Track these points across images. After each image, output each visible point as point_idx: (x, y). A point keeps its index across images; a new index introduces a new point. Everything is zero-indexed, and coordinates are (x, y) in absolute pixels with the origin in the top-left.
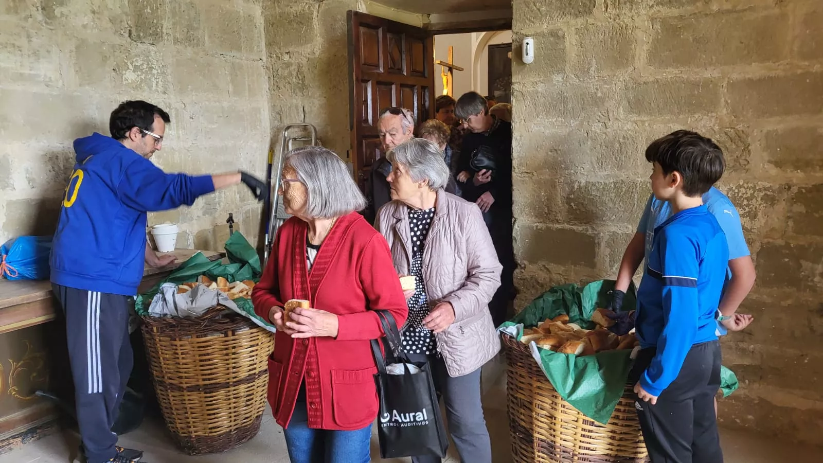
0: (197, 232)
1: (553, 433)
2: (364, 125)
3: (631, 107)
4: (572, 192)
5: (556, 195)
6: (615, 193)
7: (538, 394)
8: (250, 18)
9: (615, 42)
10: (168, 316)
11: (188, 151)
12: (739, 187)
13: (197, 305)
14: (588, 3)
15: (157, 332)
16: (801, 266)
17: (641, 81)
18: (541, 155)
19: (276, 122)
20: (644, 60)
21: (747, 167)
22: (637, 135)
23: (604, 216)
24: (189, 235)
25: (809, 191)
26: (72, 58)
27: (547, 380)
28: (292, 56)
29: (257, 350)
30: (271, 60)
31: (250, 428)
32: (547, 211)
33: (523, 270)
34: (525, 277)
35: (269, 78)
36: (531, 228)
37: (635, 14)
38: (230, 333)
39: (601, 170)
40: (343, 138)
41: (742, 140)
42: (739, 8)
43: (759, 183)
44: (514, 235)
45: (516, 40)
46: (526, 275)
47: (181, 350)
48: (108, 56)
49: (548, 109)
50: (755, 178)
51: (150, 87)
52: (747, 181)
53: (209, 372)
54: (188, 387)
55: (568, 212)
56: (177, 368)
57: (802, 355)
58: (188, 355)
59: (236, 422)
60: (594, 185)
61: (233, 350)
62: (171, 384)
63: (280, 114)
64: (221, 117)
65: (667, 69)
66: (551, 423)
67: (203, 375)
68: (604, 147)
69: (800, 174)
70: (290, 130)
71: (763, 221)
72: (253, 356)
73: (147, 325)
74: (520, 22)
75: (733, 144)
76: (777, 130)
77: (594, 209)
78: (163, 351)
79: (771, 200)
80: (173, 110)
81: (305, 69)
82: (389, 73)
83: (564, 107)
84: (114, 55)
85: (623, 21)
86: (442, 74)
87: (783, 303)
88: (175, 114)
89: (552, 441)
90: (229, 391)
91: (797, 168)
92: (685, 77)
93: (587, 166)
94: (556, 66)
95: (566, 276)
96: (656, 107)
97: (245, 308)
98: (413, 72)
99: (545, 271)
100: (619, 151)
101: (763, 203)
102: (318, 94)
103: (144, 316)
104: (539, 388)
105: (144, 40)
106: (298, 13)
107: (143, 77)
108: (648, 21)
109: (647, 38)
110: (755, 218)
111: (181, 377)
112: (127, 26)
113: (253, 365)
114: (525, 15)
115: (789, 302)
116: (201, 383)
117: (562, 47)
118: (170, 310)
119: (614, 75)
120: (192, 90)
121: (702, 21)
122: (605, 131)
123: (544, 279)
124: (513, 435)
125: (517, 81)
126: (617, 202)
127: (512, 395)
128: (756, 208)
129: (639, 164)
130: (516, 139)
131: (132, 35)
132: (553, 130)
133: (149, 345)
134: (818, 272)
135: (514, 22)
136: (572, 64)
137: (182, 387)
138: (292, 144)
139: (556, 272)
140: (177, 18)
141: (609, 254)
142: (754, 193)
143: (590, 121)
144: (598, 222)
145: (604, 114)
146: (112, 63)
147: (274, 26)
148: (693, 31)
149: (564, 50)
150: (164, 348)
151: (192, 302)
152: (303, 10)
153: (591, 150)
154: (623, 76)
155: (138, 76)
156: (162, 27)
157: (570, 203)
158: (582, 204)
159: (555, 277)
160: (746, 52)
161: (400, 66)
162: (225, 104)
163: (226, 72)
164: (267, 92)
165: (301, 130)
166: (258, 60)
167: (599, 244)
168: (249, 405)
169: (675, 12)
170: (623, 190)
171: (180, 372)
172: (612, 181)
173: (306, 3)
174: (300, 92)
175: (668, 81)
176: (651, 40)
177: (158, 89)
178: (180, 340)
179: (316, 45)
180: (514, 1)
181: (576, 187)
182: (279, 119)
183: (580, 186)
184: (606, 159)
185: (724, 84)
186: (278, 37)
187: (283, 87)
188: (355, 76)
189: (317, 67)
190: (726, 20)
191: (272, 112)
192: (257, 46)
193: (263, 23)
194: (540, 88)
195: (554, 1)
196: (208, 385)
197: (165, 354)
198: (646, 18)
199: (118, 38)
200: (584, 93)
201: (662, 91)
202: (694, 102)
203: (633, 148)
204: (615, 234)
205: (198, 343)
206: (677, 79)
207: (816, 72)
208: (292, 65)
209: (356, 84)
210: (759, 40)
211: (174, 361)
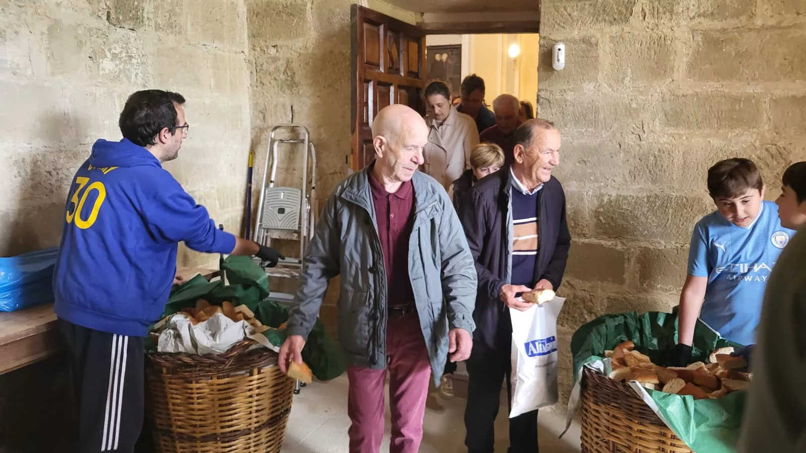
2: (364, 128)
3: (668, 120)
4: (601, 205)
5: (583, 208)
6: (648, 207)
8: (233, 7)
9: (653, 52)
10: (184, 354)
14: (624, 11)
15: (168, 372)
17: (679, 93)
18: (569, 166)
19: (258, 121)
20: (683, 71)
22: (673, 148)
23: (635, 231)
26: (44, 42)
28: (279, 49)
30: (255, 54)
32: (573, 224)
35: (251, 72)
37: (674, 24)
38: (256, 371)
39: (634, 183)
40: (340, 140)
41: (784, 157)
42: (782, 25)
45: (544, 45)
47: (198, 393)
48: (84, 41)
49: (577, 119)
51: (129, 79)
53: (228, 418)
54: (203, 437)
55: (596, 225)
56: (190, 415)
58: (205, 400)
60: (625, 198)
61: (257, 391)
62: (181, 433)
63: (262, 113)
64: (202, 114)
65: (707, 82)
67: (221, 422)
68: (637, 159)
70: (278, 130)
73: (155, 365)
74: (549, 27)
75: (774, 161)
77: (624, 223)
78: (174, 396)
81: (295, 65)
82: (389, 73)
83: (595, 117)
84: (91, 40)
85: (662, 31)
90: (250, 439)
92: (727, 91)
93: (619, 179)
94: (588, 74)
95: (592, 292)
96: (695, 120)
98: (410, 73)
99: (569, 286)
100: (654, 164)
102: (310, 92)
105: (123, 25)
106: (288, 4)
107: (121, 67)
108: (688, 32)
109: (687, 49)
111: (195, 426)
112: (105, 7)
114: (554, 20)
116: (219, 431)
117: (594, 54)
118: (185, 347)
119: (651, 86)
120: (173, 84)
121: (746, 36)
122: (639, 143)
123: (568, 295)
125: (544, 88)
126: (650, 217)
129: (674, 179)
131: (111, 18)
132: (582, 141)
135: (541, 27)
136: (605, 73)
137: (195, 438)
138: (278, 145)
140: (159, 1)
143: (624, 132)
144: (629, 237)
145: (638, 126)
146: (87, 50)
147: (259, 16)
148: (736, 46)
149: (597, 57)
150: (175, 392)
151: (213, 336)
152: (296, 1)
153: (624, 162)
154: (661, 87)
155: (116, 65)
156: (143, 10)
157: (599, 217)
158: (612, 218)
159: (580, 293)
160: (789, 69)
161: (398, 67)
162: (207, 101)
163: (209, 65)
164: (248, 88)
165: (289, 131)
166: (240, 53)
167: (629, 260)
169: (718, 24)
170: (658, 205)
171: (194, 420)
172: (645, 194)
174: (288, 89)
175: (708, 95)
176: (691, 53)
177: (138, 81)
178: (197, 382)
179: (309, 39)
180: (542, 3)
181: (606, 199)
182: (262, 118)
183: (609, 199)
184: (640, 172)
185: (767, 100)
186: (263, 29)
187: (267, 83)
188: (359, 75)
189: (310, 64)
190: (770, 35)
191: (253, 110)
192: (240, 37)
193: (246, 12)
194: (570, 96)
195: (587, 7)
196: (226, 433)
197: (176, 397)
198: (685, 29)
199: (95, 21)
200: (618, 103)
201: (701, 104)
202: (735, 117)
203: (669, 161)
204: (646, 250)
205: (218, 385)
206: (718, 92)
208: (279, 60)
209: (359, 84)
210: (804, 57)
211: (187, 407)
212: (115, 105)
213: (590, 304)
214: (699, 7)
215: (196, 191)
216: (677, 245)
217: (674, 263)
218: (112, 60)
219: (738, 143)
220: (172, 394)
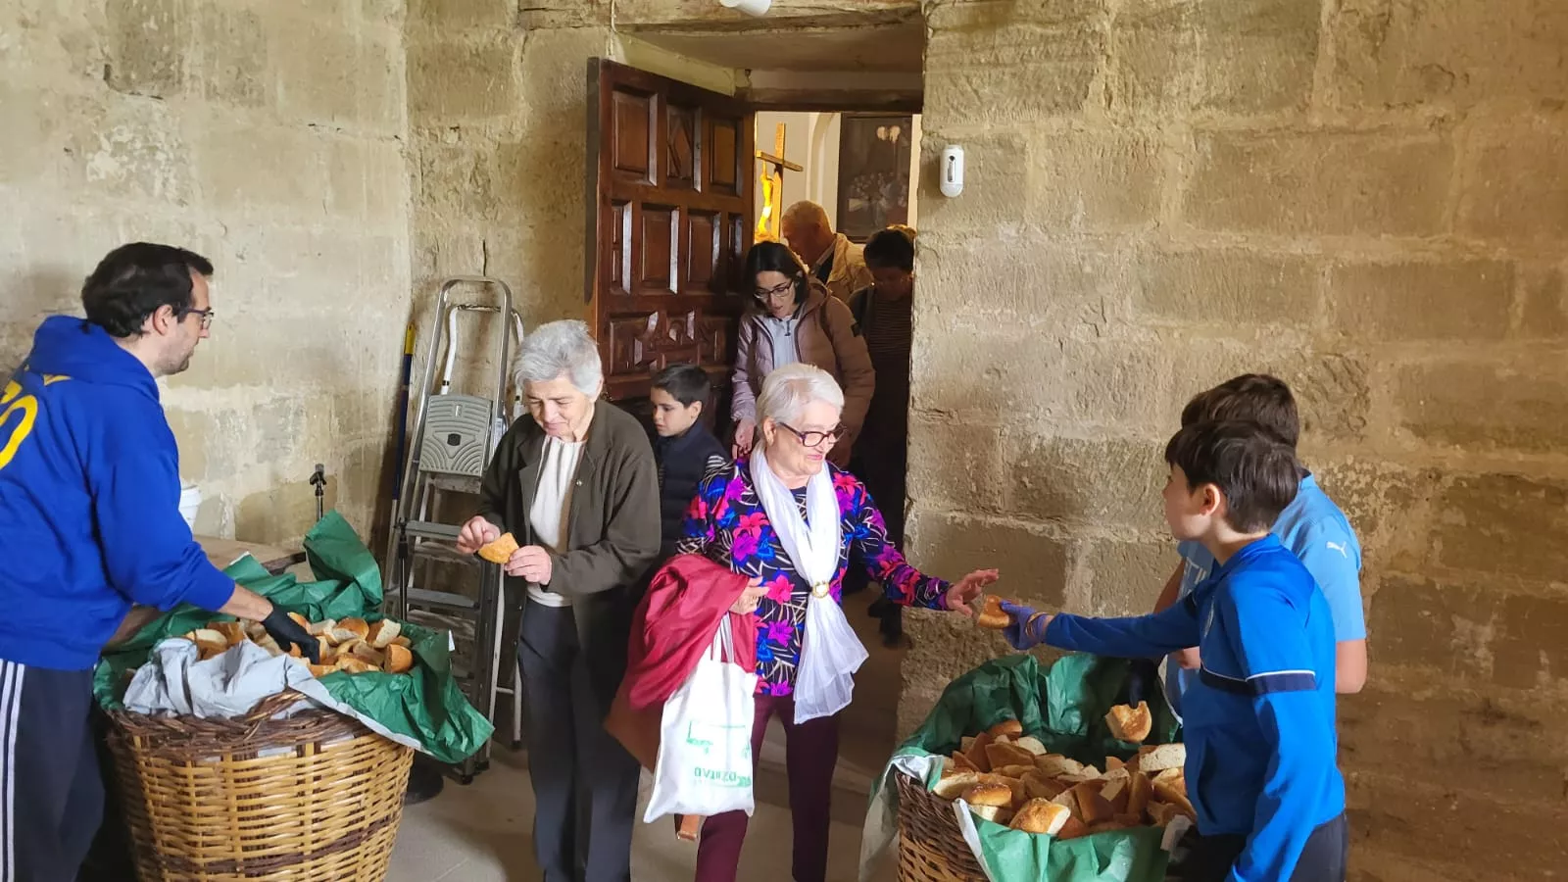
0: (243, 497)
2: (612, 291)
3: (1148, 300)
4: (1025, 456)
5: (994, 459)
6: (1109, 463)
8: (378, 52)
9: (1123, 170)
10: (170, 714)
11: (230, 326)
12: (1345, 468)
13: (238, 693)
14: (1074, 89)
15: (144, 744)
16: (1453, 626)
17: (1169, 249)
18: (969, 379)
19: (425, 268)
20: (1176, 208)
21: (1362, 432)
22: (1156, 354)
23: (1085, 508)
24: (224, 504)
25: (1475, 485)
28: (463, 135)
29: (367, 780)
30: (419, 141)
32: (974, 489)
34: (924, 617)
35: (413, 176)
36: (942, 520)
37: (1162, 117)
38: (310, 748)
39: (1084, 417)
41: (1356, 379)
42: (1362, 126)
44: (907, 531)
45: (929, 147)
47: (197, 785)
48: (54, 120)
49: (985, 290)
50: (1376, 454)
51: (149, 190)
52: (1360, 458)
53: (259, 832)
54: (210, 864)
55: (1016, 492)
56: (185, 823)
57: (1447, 796)
58: (213, 798)
60: (1068, 444)
61: (316, 785)
62: (172, 856)
63: (432, 253)
64: (305, 255)
65: (1220, 230)
67: (244, 838)
68: (1092, 372)
69: (1459, 452)
70: (453, 289)
71: (1387, 537)
72: (360, 793)
73: (120, 730)
74: (939, 113)
75: (1338, 386)
76: (1420, 365)
77: (1066, 491)
78: (157, 787)
79: (1402, 498)
80: (199, 239)
81: (490, 166)
82: (668, 186)
83: (1018, 288)
84: (69, 117)
85: (1141, 131)
86: (762, 176)
87: (1416, 696)
88: (204, 248)
90: (302, 871)
91: (1454, 441)
92: (1255, 249)
93: (1058, 407)
94: (1006, 207)
96: (1196, 302)
97: (346, 695)
98: (713, 184)
100: (1121, 381)
101: (1388, 502)
102: (517, 219)
103: (114, 711)
105: (139, 89)
106: (481, 49)
107: (133, 167)
108: (1188, 134)
109: (1185, 167)
110: (1372, 530)
111: (195, 844)
112: (100, 56)
113: (358, 811)
114: (948, 99)
115: (1428, 693)
116: (240, 855)
117: (1018, 169)
118: (173, 700)
119: (1118, 235)
120: (243, 198)
121: (1292, 146)
122: (1096, 341)
125: (928, 228)
126: (1112, 482)
128: (1375, 511)
129: (1157, 411)
131: (113, 76)
132: (994, 332)
133: (124, 770)
134: (1482, 640)
135: (926, 110)
136: (1037, 204)
137: (195, 865)
138: (458, 315)
140: (216, 44)
141: (1092, 582)
142: (1372, 482)
143: (1069, 319)
144: (1074, 517)
145: (1095, 308)
146: (62, 135)
147: (428, 70)
148: (1274, 162)
149: (1023, 175)
150: (156, 780)
151: (226, 682)
152: (493, 44)
153: (1068, 376)
154: (1137, 237)
155: (122, 165)
156: (181, 61)
157: (1021, 477)
158: (1045, 480)
160: (1370, 212)
161: (690, 174)
162: (317, 230)
163: (322, 162)
164: (407, 205)
165: (479, 289)
166: (391, 139)
167: (1074, 561)
169: (1241, 121)
170: (1124, 458)
171: (192, 833)
172: (1105, 439)
173: (499, 31)
174: (478, 210)
175: (1220, 254)
176: (1192, 173)
177: (168, 195)
178: (195, 765)
179: (516, 117)
180: (928, 68)
181: (1034, 446)
182: (431, 264)
183: (1041, 445)
184: (1095, 395)
185: (1327, 270)
186: (435, 95)
187: (442, 199)
188: (601, 190)
189: (517, 164)
190: (1337, 147)
191: (416, 247)
192: (390, 110)
193: (404, 61)
194: (972, 247)
195: (1006, 78)
196: (254, 859)
197: (159, 794)
198: (1183, 128)
199: (78, 82)
200: (1059, 264)
201: (1208, 273)
202: (1268, 299)
203: (1148, 378)
204: (1105, 543)
205: (235, 771)
206: (1238, 251)
207: (1499, 262)
208: (463, 154)
209: (601, 208)
210: (1397, 190)
211: (179, 809)
214: (1208, 88)
215: (288, 399)
216: (1161, 537)
217: (1154, 571)
218: (113, 155)
219: (1273, 350)
220: (153, 784)
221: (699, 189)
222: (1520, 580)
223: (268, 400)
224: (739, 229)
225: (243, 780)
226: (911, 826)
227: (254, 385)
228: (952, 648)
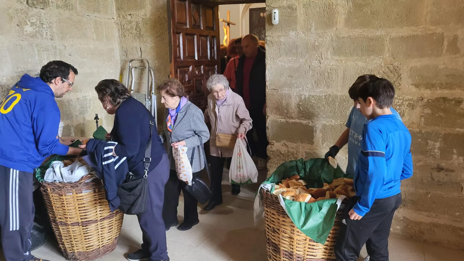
0: (76, 125)
1: (292, 247)
2: (178, 59)
3: (335, 52)
4: (301, 101)
5: (291, 102)
6: (325, 102)
7: (283, 225)
9: (326, 13)
10: (57, 182)
13: (75, 175)
15: (51, 191)
16: (428, 143)
17: (340, 36)
18: (283, 79)
19: (124, 57)
20: (342, 23)
21: (399, 87)
22: (338, 68)
23: (319, 115)
24: (71, 127)
25: (433, 101)
27: (288, 217)
28: (132, 17)
30: (120, 19)
31: (111, 245)
32: (286, 112)
33: (272, 146)
34: (273, 150)
35: (119, 30)
36: (277, 122)
38: (97, 190)
39: (317, 88)
40: (165, 67)
41: (397, 71)
43: (406, 96)
45: (268, 10)
46: (274, 148)
47: (66, 201)
48: (13, 17)
49: (287, 52)
50: (404, 94)
51: (42, 36)
52: (399, 95)
53: (85, 214)
54: (72, 224)
55: (298, 112)
56: (64, 212)
57: (427, 193)
58: (71, 205)
59: (103, 243)
60: (313, 97)
62: (61, 222)
63: (126, 52)
64: (89, 54)
65: (355, 29)
66: (291, 241)
67: (81, 216)
68: (319, 75)
69: (428, 92)
70: (132, 62)
71: (408, 118)
73: (44, 187)
75: (392, 74)
76: (416, 66)
77: (312, 110)
78: (55, 202)
79: (412, 106)
80: (58, 50)
81: (141, 25)
82: (193, 28)
83: (296, 51)
84: (17, 15)
85: (331, 1)
86: (224, 27)
87: (417, 164)
88: (59, 52)
89: (291, 252)
90: (97, 225)
91: (427, 88)
92: (366, 34)
93: (309, 86)
94: (292, 27)
95: (297, 149)
96: (349, 52)
98: (207, 28)
99: (285, 146)
100: (328, 77)
101: (408, 108)
102: (149, 40)
103: (42, 182)
104: (283, 221)
105: (37, 6)
107: (37, 30)
108: (345, 1)
109: (344, 11)
111: (67, 218)
115: (421, 163)
116: (80, 221)
117: (295, 15)
118: (58, 178)
119: (325, 33)
120: (69, 38)
122: (320, 65)
123: (285, 151)
124: (268, 247)
125: (269, 35)
126: (326, 107)
127: (268, 225)
128: (404, 111)
129: (339, 85)
130: (268, 70)
131: (29, 3)
132: (290, 65)
133: (46, 198)
134: (437, 147)
136: (301, 25)
137: (68, 224)
138: (134, 70)
139: (291, 147)
141: (322, 137)
142: (403, 102)
143: (312, 59)
144: (316, 118)
145: (319, 55)
146: (16, 21)
148: (371, 7)
149: (296, 17)
151: (72, 172)
153: (312, 76)
154: (331, 33)
155: (34, 29)
157: (299, 107)
158: (307, 108)
159: (290, 150)
160: (400, 20)
161: (199, 24)
162: (92, 47)
163: (91, 26)
164: (117, 38)
165: (140, 62)
166: (112, 19)
167: (316, 131)
168: (110, 232)
170: (330, 100)
171: (66, 215)
172: (324, 94)
174: (138, 39)
175: (356, 37)
176: (347, 12)
177: (47, 37)
178: (65, 196)
179: (147, 10)
181: (303, 98)
182: (126, 55)
183: (305, 97)
184: (320, 82)
185: (388, 39)
186: (123, 5)
187: (127, 36)
188: (172, 30)
189: (148, 24)
190: (390, 1)
191: (121, 51)
192: (111, 10)
194: (282, 39)
196: (84, 222)
197: (56, 204)
199: (19, 5)
200: (308, 43)
201: (352, 42)
202: (370, 49)
203: (336, 75)
204: (325, 125)
205: (77, 197)
206: (361, 35)
207: (439, 33)
208: (132, 22)
209: (173, 35)
210: (408, 13)
211: (62, 208)
212: (34, 50)
213: (296, 156)
215: (87, 96)
217: (340, 132)
219: (372, 64)
220: (54, 201)
221: (202, 29)
222: (447, 129)
223: (81, 97)
224: (215, 41)
225: (79, 200)
226: (267, 204)
227: (77, 92)
228: (282, 159)
